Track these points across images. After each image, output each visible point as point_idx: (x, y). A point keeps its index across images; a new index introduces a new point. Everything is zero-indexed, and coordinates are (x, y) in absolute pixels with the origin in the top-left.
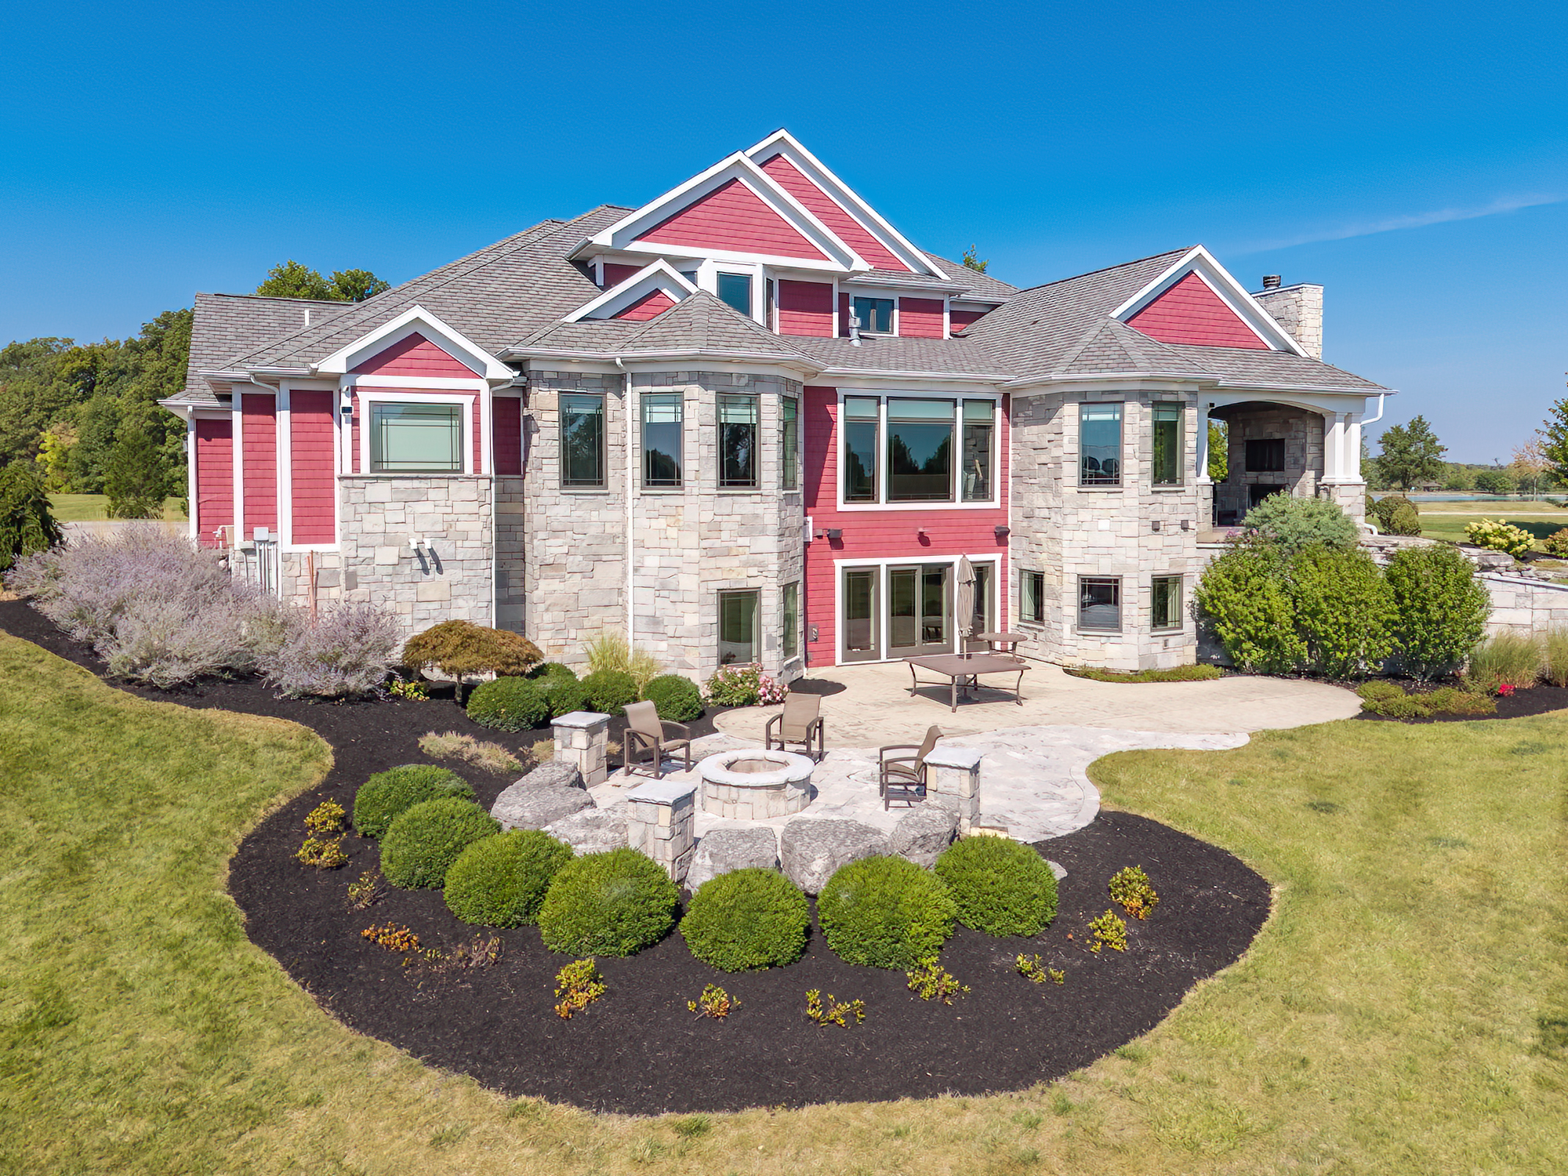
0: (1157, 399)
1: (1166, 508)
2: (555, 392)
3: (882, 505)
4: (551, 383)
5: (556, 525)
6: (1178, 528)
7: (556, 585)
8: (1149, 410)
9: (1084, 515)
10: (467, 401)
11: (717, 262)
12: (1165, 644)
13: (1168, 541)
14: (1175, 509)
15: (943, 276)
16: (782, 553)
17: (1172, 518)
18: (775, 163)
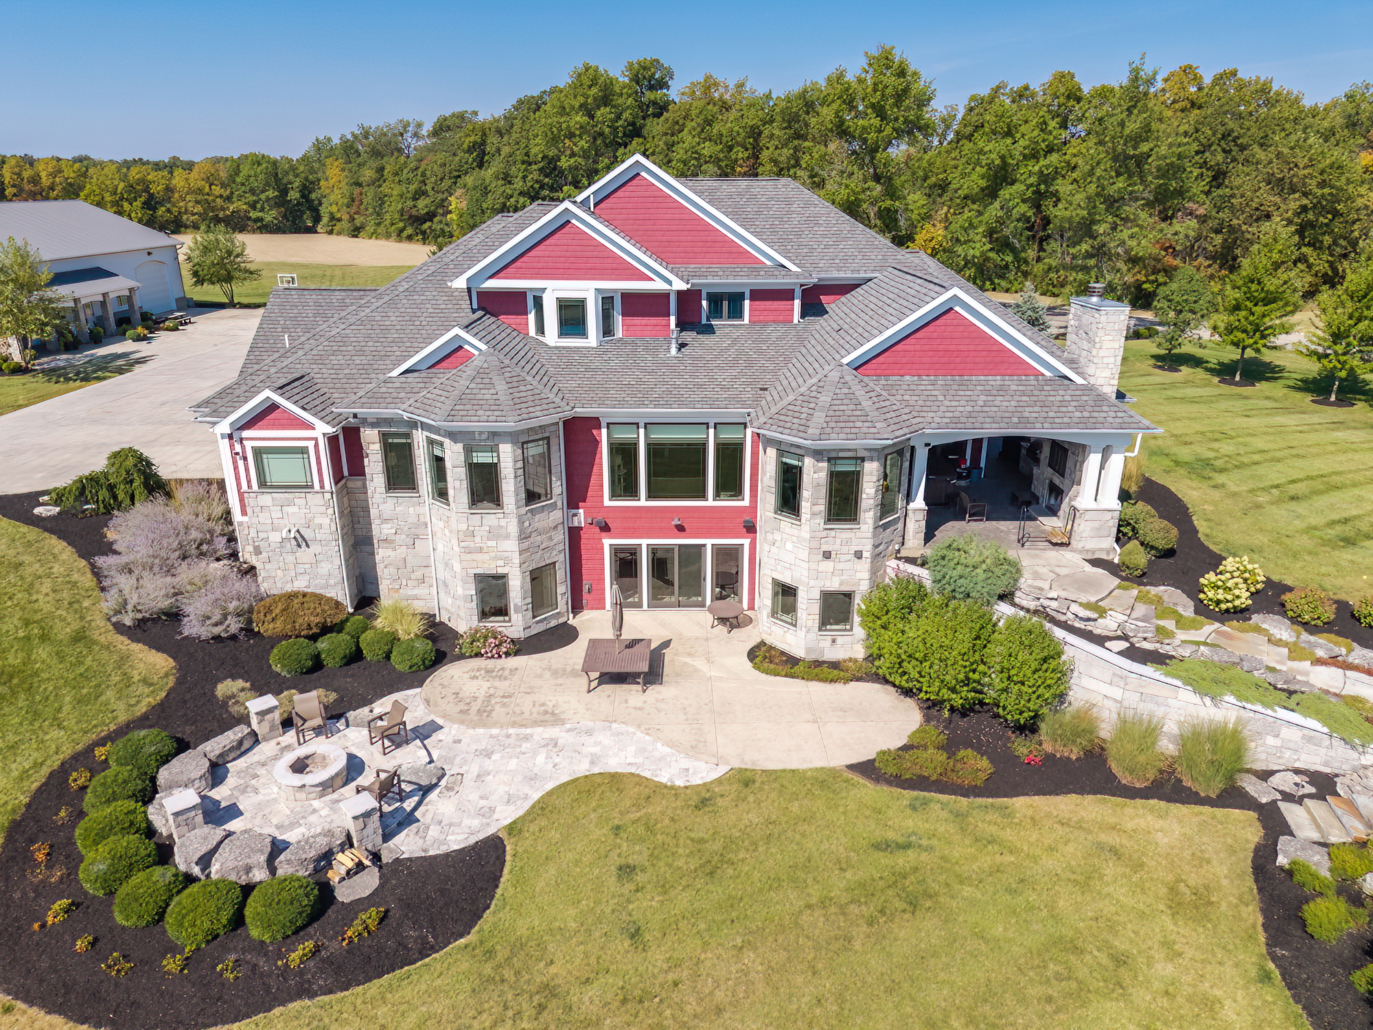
0: (833, 455)
1: (838, 541)
2: (376, 431)
3: (643, 502)
4: (373, 425)
5: (385, 516)
6: (851, 557)
7: (389, 552)
8: (825, 465)
9: (777, 536)
10: (311, 444)
11: (554, 291)
12: (834, 641)
13: (840, 566)
14: (848, 542)
15: (794, 268)
16: (527, 550)
17: (845, 549)
18: (634, 182)
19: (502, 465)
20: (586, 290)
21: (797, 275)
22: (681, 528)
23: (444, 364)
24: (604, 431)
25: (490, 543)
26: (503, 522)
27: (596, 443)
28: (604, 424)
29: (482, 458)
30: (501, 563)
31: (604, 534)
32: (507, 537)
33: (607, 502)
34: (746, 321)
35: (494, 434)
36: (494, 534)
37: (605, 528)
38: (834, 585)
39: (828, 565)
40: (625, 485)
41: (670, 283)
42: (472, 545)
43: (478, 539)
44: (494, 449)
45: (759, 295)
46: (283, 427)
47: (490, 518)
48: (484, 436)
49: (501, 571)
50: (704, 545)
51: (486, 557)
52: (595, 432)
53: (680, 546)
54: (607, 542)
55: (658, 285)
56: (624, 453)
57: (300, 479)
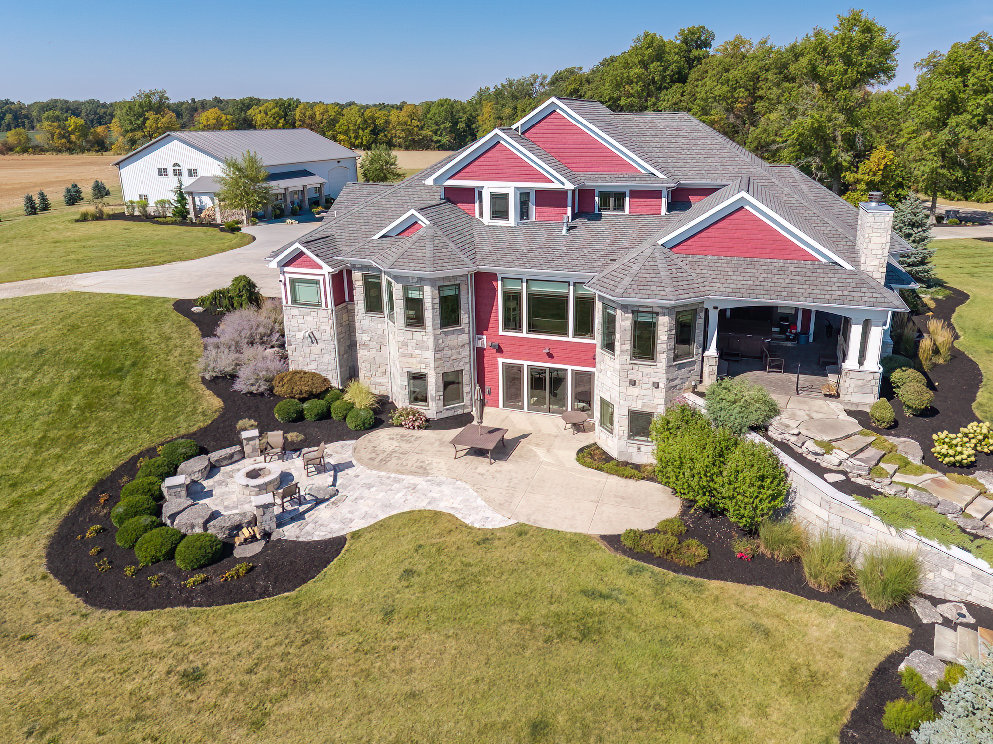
0: (635, 309)
1: (641, 374)
2: (360, 273)
3: (524, 334)
4: (359, 269)
5: (364, 328)
6: (651, 386)
7: (366, 352)
8: (630, 316)
9: (603, 366)
10: (321, 278)
11: (490, 187)
12: (639, 449)
13: (643, 392)
14: (648, 375)
15: (661, 176)
16: (440, 359)
17: (645, 380)
18: (552, 116)
19: (425, 300)
20: (509, 188)
21: (663, 181)
22: (550, 355)
23: (406, 233)
24: (500, 283)
25: (417, 352)
26: (425, 339)
27: (496, 291)
28: (500, 278)
29: (413, 294)
30: (423, 366)
31: (499, 354)
32: (427, 349)
33: (501, 332)
34: (627, 212)
35: (420, 279)
36: (420, 346)
37: (500, 350)
38: (638, 406)
39: (633, 391)
40: (512, 322)
41: (563, 184)
42: (406, 351)
43: (409, 348)
44: (420, 289)
45: (636, 194)
46: (307, 267)
47: (418, 335)
48: (415, 280)
49: (423, 371)
50: (567, 370)
51: (414, 361)
52: (494, 283)
53: (550, 368)
54: (501, 360)
55: (556, 186)
56: (512, 298)
57: (315, 299)
